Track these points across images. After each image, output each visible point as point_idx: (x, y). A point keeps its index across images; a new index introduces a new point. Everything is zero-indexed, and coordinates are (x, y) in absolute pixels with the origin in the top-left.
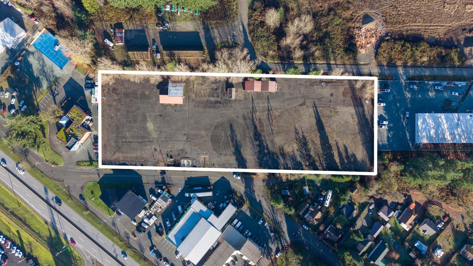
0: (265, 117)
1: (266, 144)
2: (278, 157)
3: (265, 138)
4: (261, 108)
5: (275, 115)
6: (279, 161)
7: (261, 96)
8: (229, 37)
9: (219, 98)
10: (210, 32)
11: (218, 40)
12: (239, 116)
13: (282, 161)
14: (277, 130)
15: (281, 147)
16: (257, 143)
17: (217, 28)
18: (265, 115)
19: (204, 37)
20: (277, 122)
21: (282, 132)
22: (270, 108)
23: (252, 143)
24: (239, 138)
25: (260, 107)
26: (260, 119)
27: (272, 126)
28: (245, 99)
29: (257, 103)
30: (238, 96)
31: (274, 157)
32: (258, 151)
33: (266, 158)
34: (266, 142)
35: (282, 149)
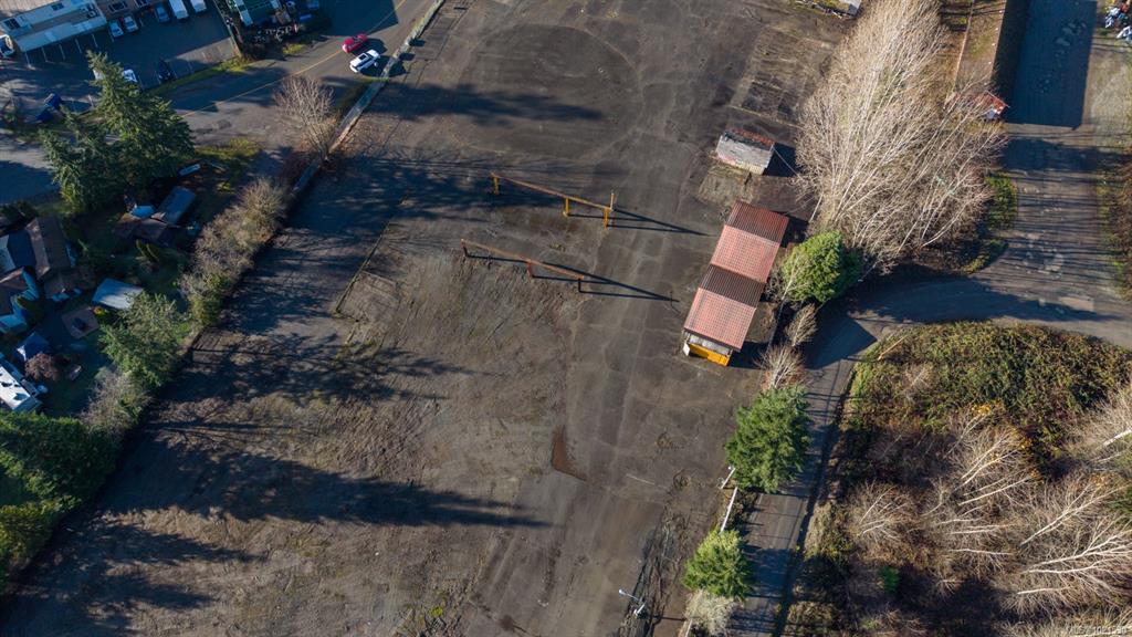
0: (571, 250)
1: (444, 216)
2: (355, 241)
3: (473, 220)
4: (626, 250)
5: (563, 300)
6: (331, 240)
7: (687, 273)
8: (1032, 236)
9: (738, 108)
10: (1074, 170)
11: (1028, 188)
12: (625, 156)
13: (323, 253)
14: (481, 280)
15: (394, 268)
16: (466, 182)
17: (1094, 202)
18: (582, 255)
19: (1051, 141)
20: (525, 296)
21: (462, 296)
22: (608, 288)
23: (483, 164)
24: (523, 123)
25: (634, 247)
26: (573, 228)
27: (515, 269)
28: (697, 204)
29: (660, 241)
30: (723, 181)
31: (363, 226)
32: (425, 173)
33: (378, 196)
34: (453, 218)
35: (381, 267)
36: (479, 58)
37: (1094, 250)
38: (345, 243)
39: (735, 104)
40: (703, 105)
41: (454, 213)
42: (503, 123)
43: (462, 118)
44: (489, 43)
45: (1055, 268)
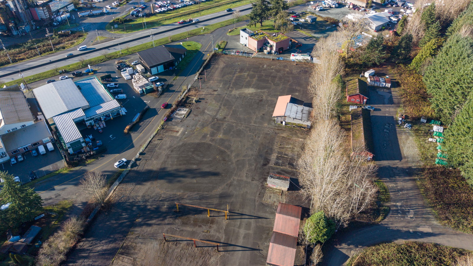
0: (212, 232)
1: (155, 224)
2: (114, 241)
3: (168, 224)
4: (237, 229)
5: (211, 256)
6: (104, 241)
7: (264, 236)
9: (273, 165)
10: (406, 176)
11: (391, 185)
12: (231, 188)
13: (99, 248)
14: (173, 251)
15: (132, 251)
16: (164, 208)
17: (417, 188)
18: (217, 234)
19: (393, 166)
20: (193, 257)
21: (164, 260)
22: (231, 248)
23: (171, 199)
24: (187, 180)
25: (239, 227)
26: (212, 222)
27: (188, 244)
28: (263, 206)
29: (250, 223)
30: (272, 195)
31: (118, 233)
32: (146, 206)
33: (126, 219)
34: (159, 224)
35: (126, 251)
36: (168, 157)
37: (424, 207)
38: (110, 242)
39: (271, 164)
40: (259, 166)
41: (159, 222)
42: (179, 181)
43: (162, 181)
44: (172, 151)
45: (412, 216)
